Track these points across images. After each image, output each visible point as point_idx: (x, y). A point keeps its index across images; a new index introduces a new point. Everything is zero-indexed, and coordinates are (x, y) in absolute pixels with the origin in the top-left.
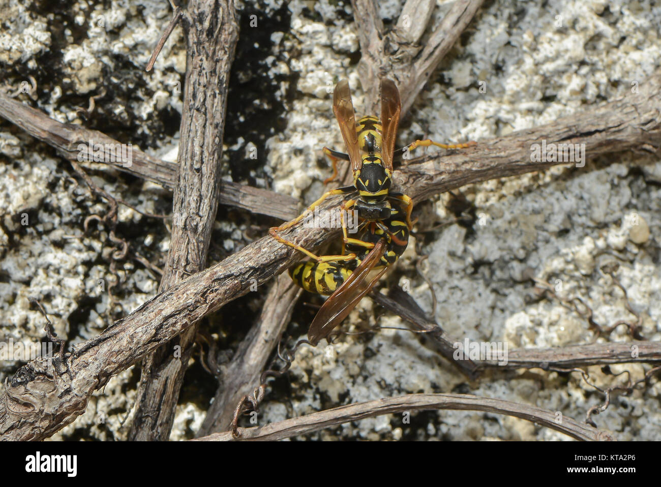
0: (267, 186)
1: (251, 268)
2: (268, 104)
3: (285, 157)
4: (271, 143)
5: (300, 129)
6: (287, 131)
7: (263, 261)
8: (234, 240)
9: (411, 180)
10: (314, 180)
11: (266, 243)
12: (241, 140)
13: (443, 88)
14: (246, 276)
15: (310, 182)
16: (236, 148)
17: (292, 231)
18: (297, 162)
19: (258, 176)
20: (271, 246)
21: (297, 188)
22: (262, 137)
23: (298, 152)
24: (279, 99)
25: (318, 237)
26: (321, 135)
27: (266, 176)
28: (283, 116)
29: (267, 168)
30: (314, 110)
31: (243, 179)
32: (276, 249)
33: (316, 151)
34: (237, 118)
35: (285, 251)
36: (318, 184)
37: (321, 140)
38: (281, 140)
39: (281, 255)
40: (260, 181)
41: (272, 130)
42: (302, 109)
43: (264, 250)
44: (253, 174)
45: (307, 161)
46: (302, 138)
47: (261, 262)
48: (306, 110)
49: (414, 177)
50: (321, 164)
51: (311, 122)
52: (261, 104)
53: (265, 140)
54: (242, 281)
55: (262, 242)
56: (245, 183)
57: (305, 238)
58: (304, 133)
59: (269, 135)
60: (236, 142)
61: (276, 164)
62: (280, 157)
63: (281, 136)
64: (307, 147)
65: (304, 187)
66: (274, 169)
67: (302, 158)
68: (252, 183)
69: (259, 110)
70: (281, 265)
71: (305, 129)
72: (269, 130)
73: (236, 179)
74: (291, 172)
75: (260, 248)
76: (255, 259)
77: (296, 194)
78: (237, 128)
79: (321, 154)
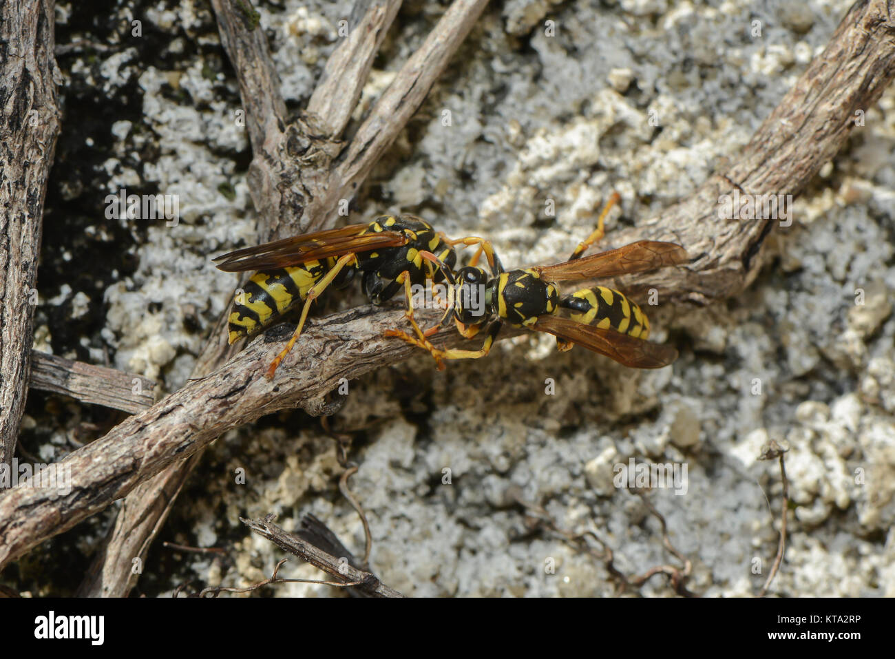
0: (107, 360)
1: (76, 489)
2: (108, 232)
3: (134, 315)
4: (112, 293)
5: (157, 272)
6: (138, 275)
7: (95, 476)
8: (56, 445)
9: (328, 349)
10: (181, 351)
11: (100, 448)
12: (66, 290)
13: (380, 207)
14: (69, 501)
15: (173, 353)
16: (57, 301)
17: (141, 429)
18: (152, 324)
19: (93, 345)
20: (107, 454)
21: (154, 363)
22: (100, 284)
23: (155, 307)
24: (125, 225)
25: (182, 438)
26: (191, 281)
27: (103, 343)
28: (132, 251)
29: (107, 333)
30: (179, 242)
31: (70, 351)
32: (115, 458)
33: (182, 306)
34: (60, 255)
35: (129, 461)
36: (187, 358)
37: (190, 289)
38: (128, 290)
39: (123, 469)
40: (97, 353)
41: (115, 274)
42: (161, 241)
43: (96, 460)
44: (84, 342)
45: (169, 322)
46: (161, 286)
47: (92, 479)
48: (168, 242)
49: (333, 344)
50: (191, 325)
51: (175, 261)
52: (98, 234)
53: (103, 290)
54: (61, 510)
55: (94, 447)
56: (72, 355)
57: (161, 440)
58: (164, 277)
59: (110, 282)
60: (58, 293)
61: (121, 327)
62: (126, 315)
63: (129, 283)
64: (170, 299)
65: (164, 362)
66: (118, 335)
67: (161, 316)
68: (84, 357)
69: (94, 242)
70: (124, 484)
71: (166, 272)
72: (110, 274)
73: (58, 350)
74: (145, 338)
75: (90, 457)
76: (83, 473)
77: (151, 372)
78: (59, 270)
79: (192, 311)
